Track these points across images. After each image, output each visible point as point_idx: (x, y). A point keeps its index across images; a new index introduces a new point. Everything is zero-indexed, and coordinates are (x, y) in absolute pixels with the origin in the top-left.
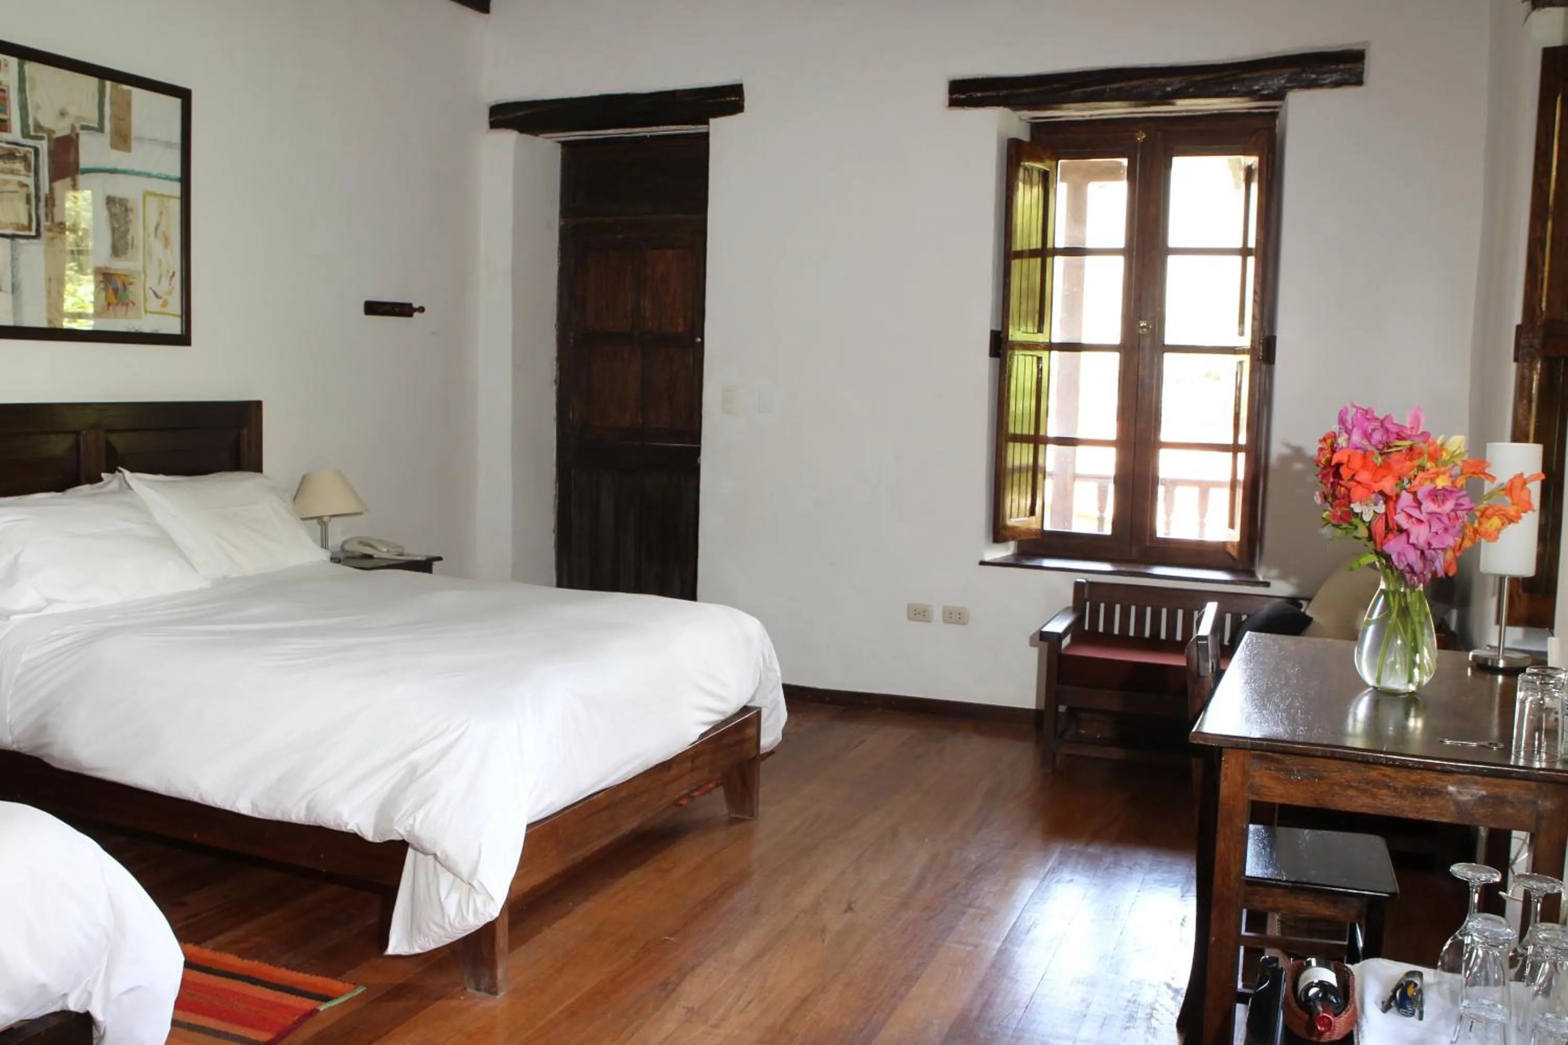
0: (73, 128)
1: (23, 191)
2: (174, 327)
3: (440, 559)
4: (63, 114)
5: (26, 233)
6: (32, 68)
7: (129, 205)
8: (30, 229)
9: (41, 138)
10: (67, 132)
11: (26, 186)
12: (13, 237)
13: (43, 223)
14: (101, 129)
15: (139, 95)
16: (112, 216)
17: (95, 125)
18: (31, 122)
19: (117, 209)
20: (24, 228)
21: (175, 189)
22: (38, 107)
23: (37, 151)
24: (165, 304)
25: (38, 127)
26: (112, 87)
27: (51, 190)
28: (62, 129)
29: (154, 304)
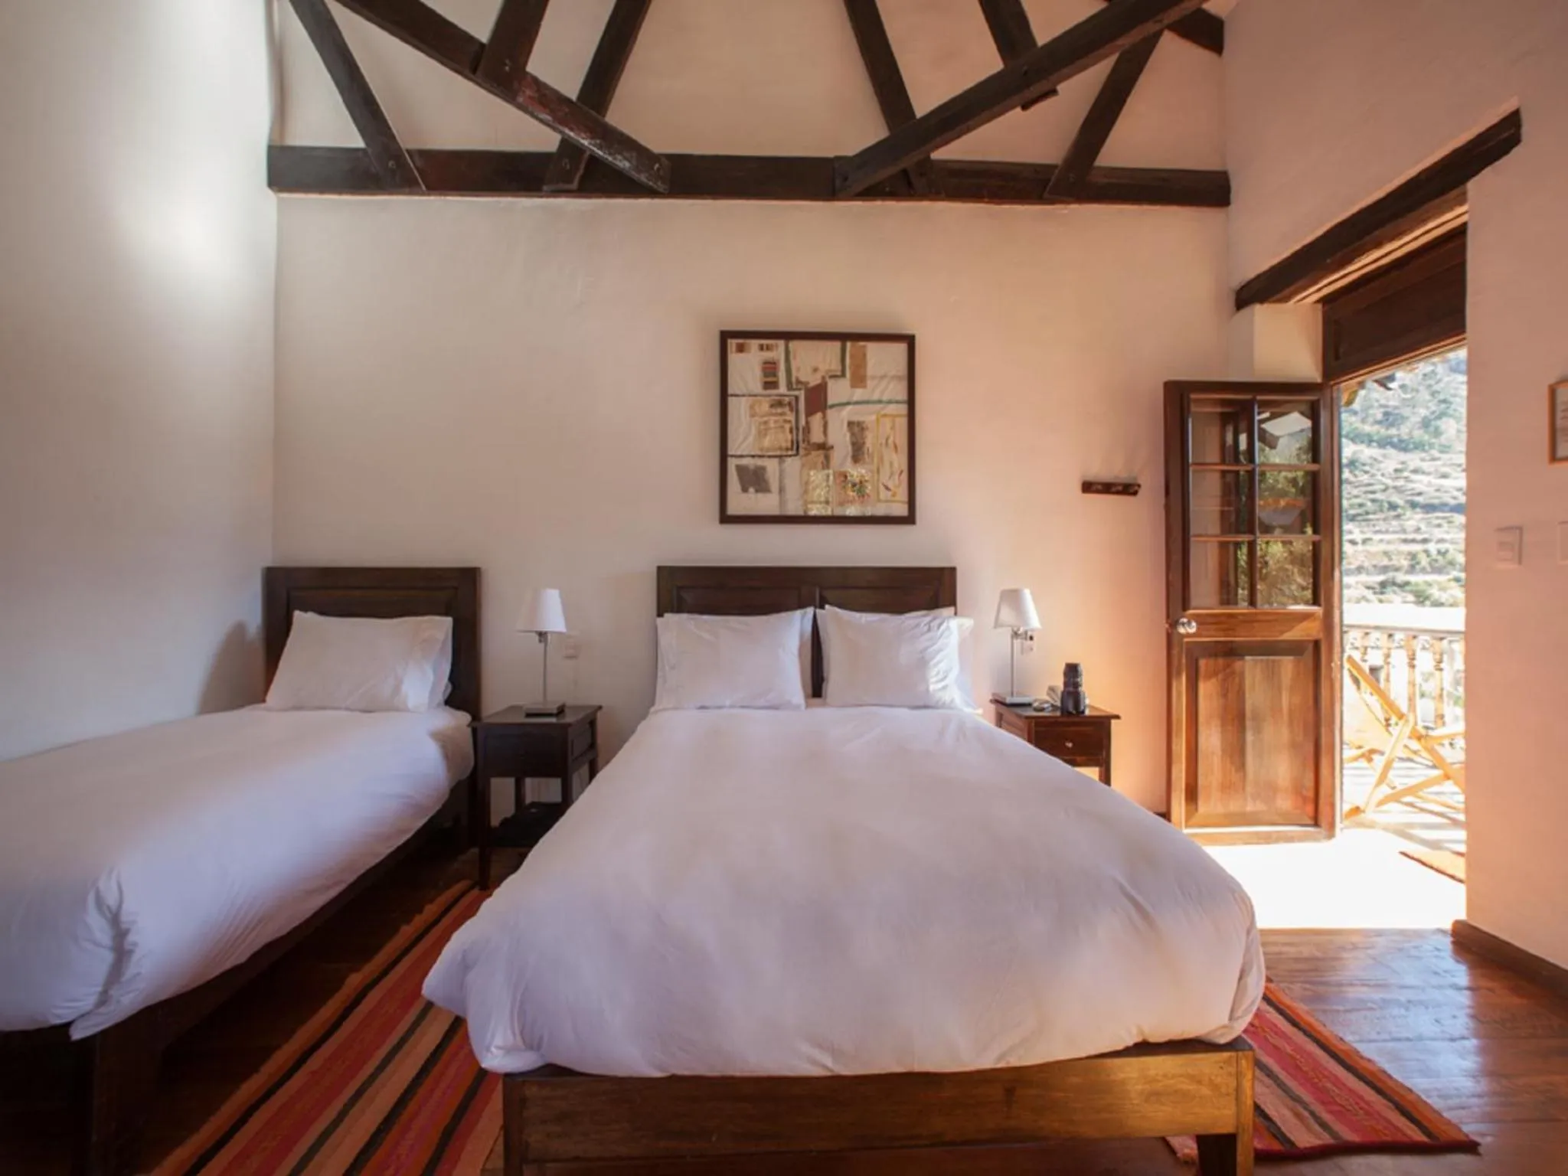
0: (823, 378)
1: (787, 426)
2: (902, 510)
3: (1117, 717)
4: (816, 370)
5: (790, 453)
6: (794, 345)
7: (864, 426)
8: (792, 449)
9: (800, 389)
10: (819, 381)
11: (790, 422)
12: (780, 457)
13: (801, 445)
14: (843, 375)
15: (872, 347)
16: (853, 434)
17: (839, 373)
18: (794, 380)
19: (856, 429)
20: (787, 449)
21: (903, 409)
22: (798, 369)
23: (797, 398)
24: (894, 495)
25: (798, 382)
26: (852, 346)
27: (807, 423)
28: (814, 381)
29: (884, 494)
